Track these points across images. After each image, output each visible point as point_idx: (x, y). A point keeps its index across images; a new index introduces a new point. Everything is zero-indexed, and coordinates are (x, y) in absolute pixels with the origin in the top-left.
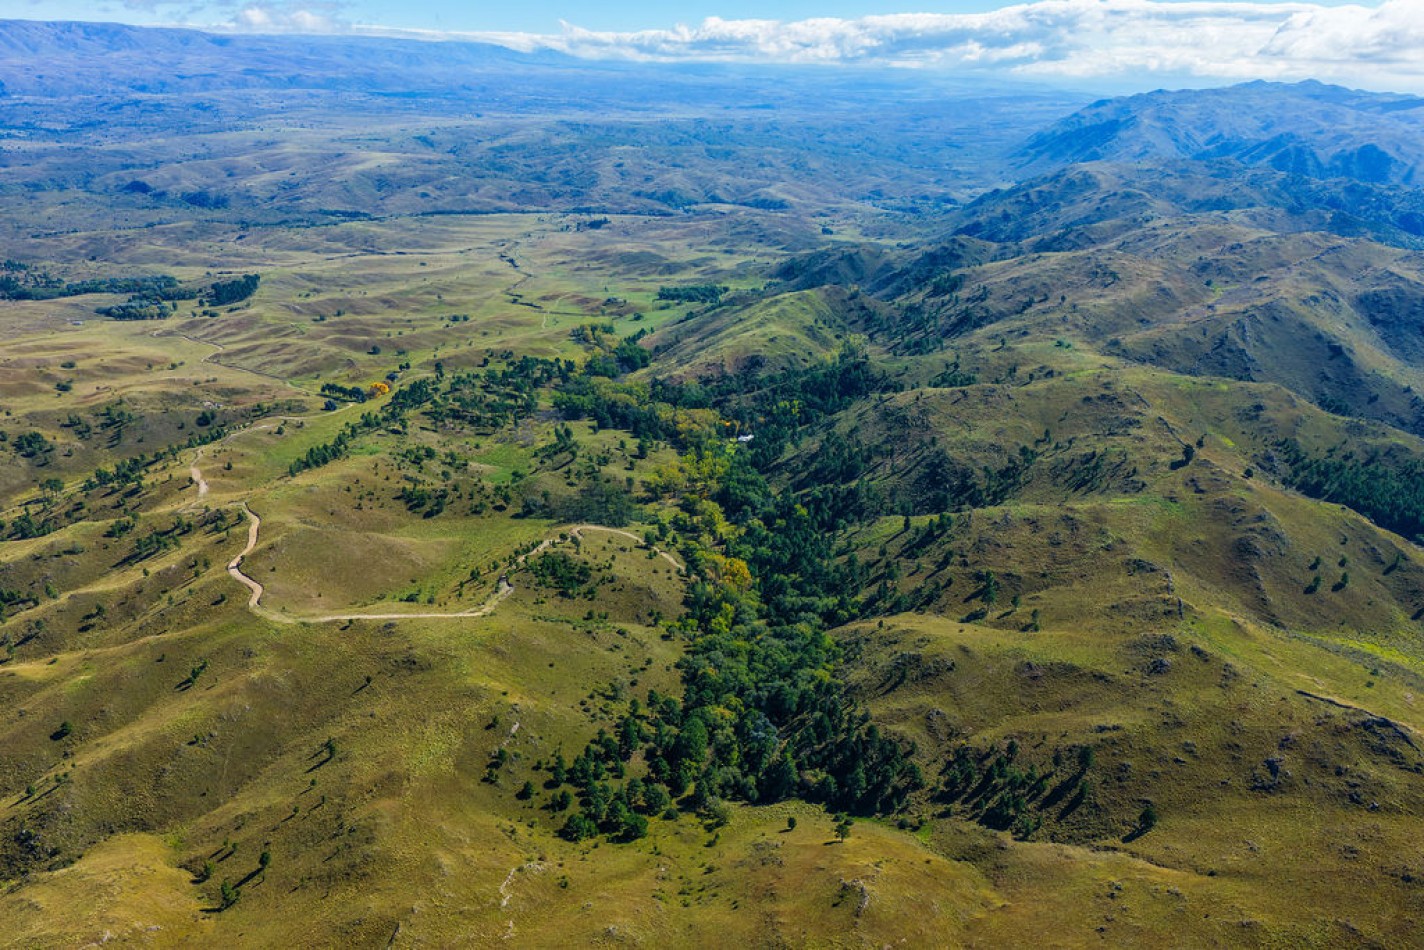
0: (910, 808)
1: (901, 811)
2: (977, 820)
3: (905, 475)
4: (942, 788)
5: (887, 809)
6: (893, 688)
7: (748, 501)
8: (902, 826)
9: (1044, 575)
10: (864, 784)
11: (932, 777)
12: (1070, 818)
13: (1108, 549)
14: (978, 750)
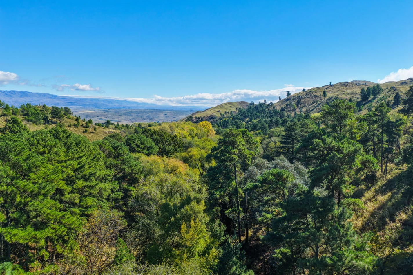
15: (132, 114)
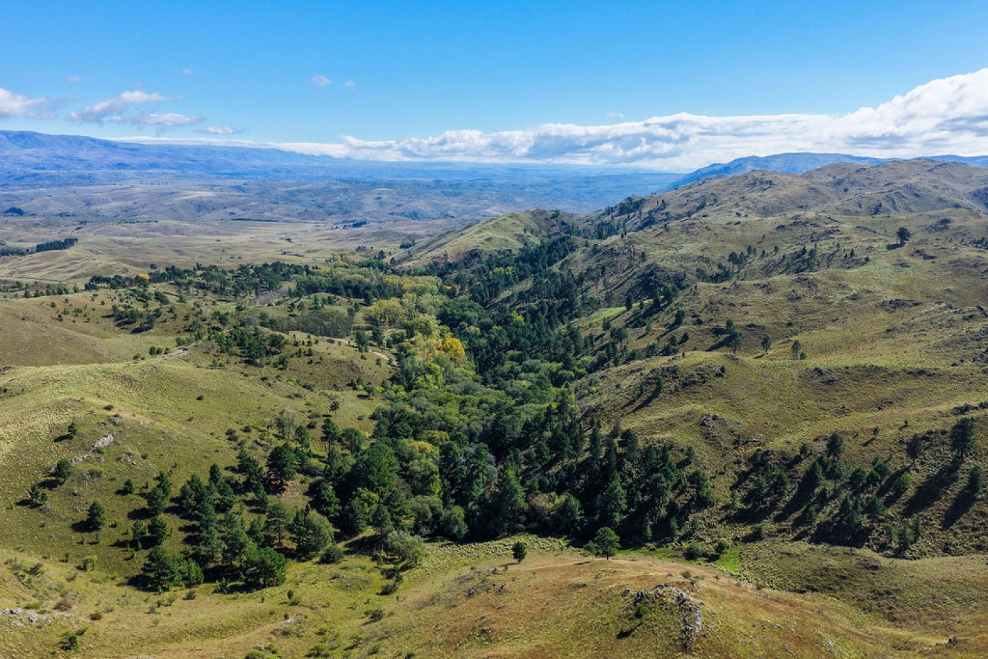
0: (698, 533)
1: (683, 538)
2: (806, 539)
3: (617, 288)
4: (739, 505)
5: (663, 535)
6: (646, 403)
7: (464, 318)
8: (691, 556)
9: (790, 325)
10: (623, 504)
11: (721, 491)
12: (965, 520)
13: (854, 298)
14: (782, 453)
15: (301, 196)
